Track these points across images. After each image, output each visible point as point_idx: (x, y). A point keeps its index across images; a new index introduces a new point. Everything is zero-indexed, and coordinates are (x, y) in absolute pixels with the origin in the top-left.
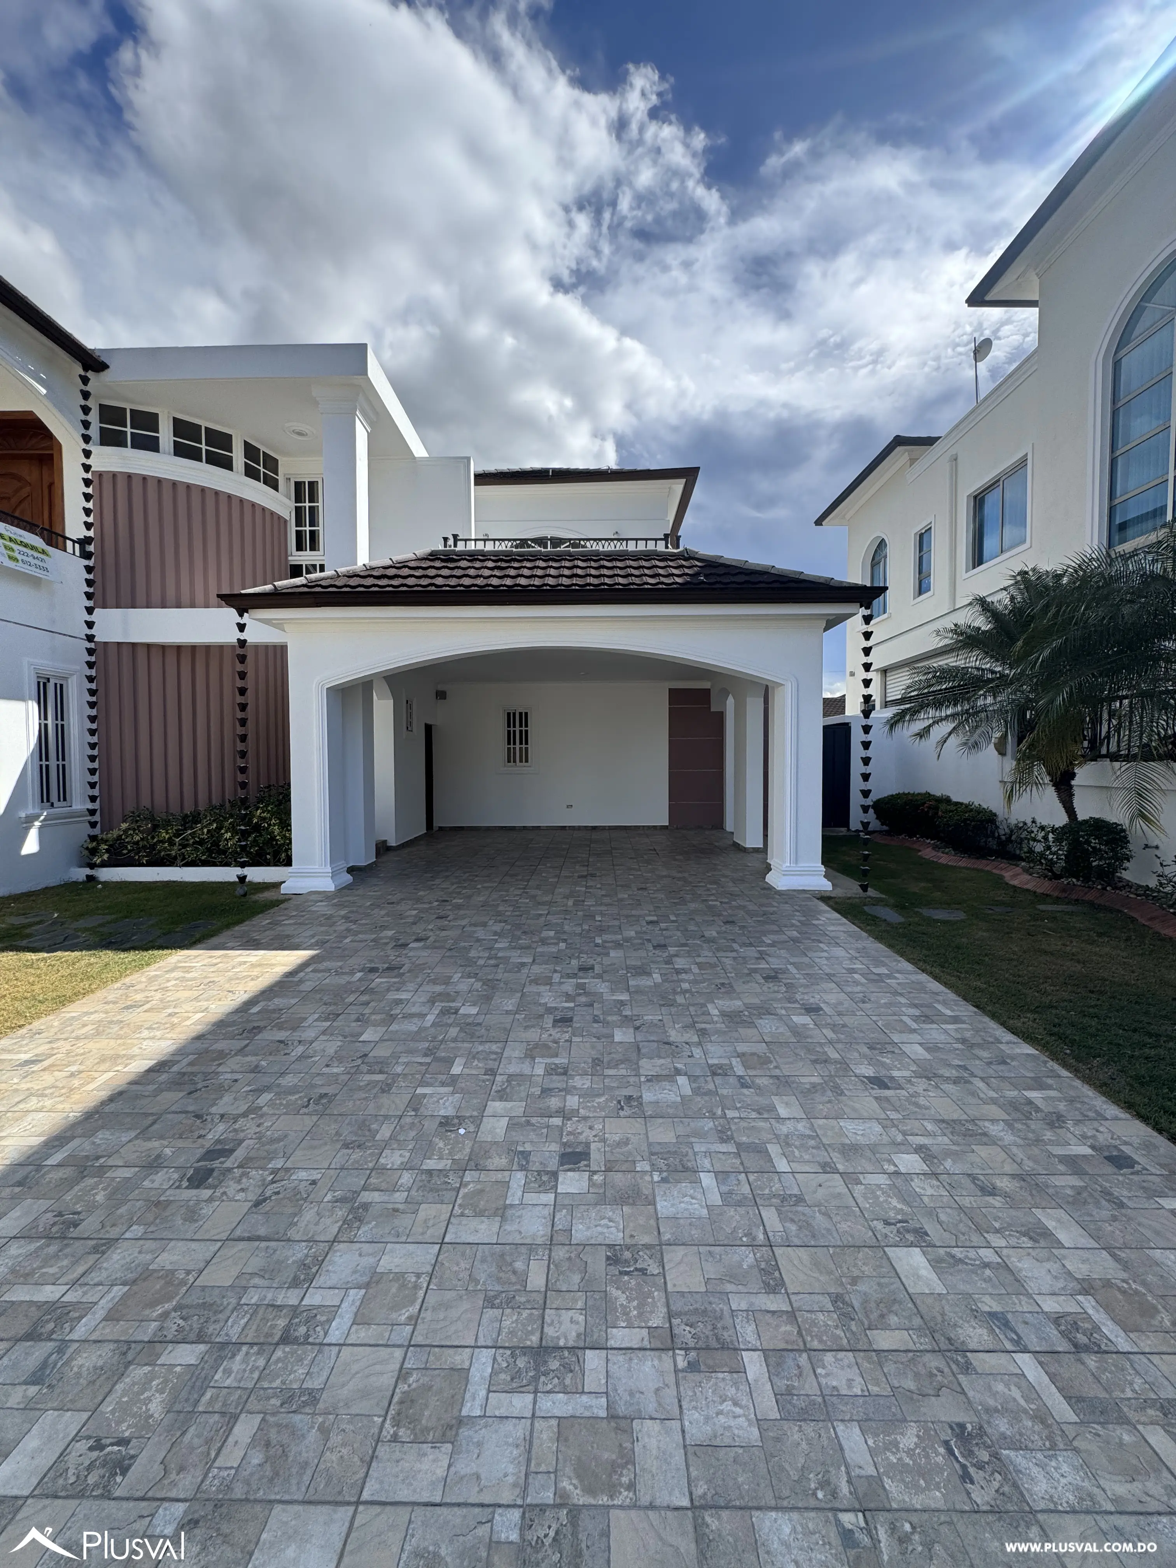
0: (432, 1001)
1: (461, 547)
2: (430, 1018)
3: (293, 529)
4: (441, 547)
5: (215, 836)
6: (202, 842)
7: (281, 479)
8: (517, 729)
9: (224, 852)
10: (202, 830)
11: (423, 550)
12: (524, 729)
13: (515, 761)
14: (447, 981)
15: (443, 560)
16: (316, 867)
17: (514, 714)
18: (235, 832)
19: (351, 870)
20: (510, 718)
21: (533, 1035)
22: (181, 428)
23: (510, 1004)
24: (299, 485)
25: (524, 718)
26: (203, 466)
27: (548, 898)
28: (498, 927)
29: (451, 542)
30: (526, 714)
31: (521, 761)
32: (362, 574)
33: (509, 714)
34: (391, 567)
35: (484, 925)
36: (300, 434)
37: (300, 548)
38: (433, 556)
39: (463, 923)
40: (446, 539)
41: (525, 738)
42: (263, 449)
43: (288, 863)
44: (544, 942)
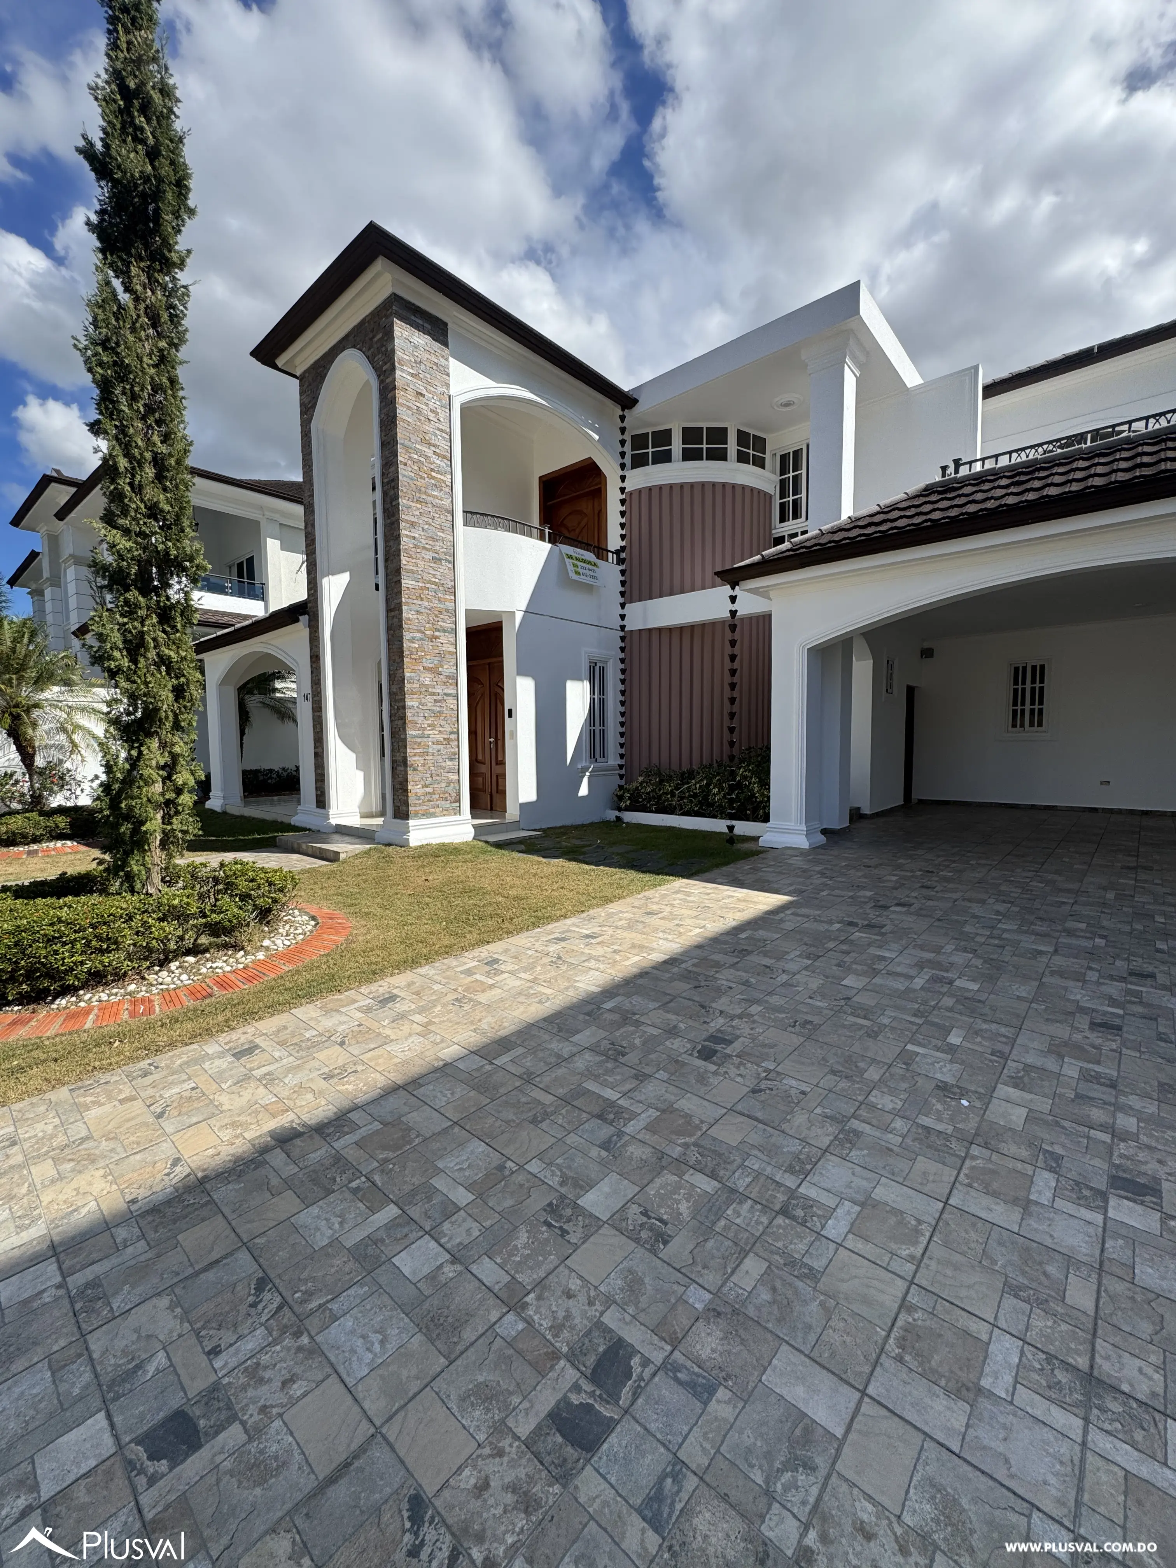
0: (921, 965)
1: (964, 471)
2: (919, 982)
3: (777, 501)
4: (938, 478)
5: (706, 790)
6: (695, 795)
7: (768, 457)
8: (1028, 686)
9: (711, 805)
10: (695, 785)
11: (916, 486)
12: (1037, 685)
13: (1022, 725)
14: (938, 950)
15: (939, 493)
16: (791, 825)
17: (1025, 669)
18: (721, 789)
19: (824, 832)
20: (1018, 674)
24: (784, 458)
25: (1039, 672)
26: (705, 463)
27: (1074, 886)
28: (1002, 907)
29: (951, 470)
30: (1042, 667)
31: (1032, 724)
32: (847, 527)
33: (1016, 670)
34: (879, 513)
35: (983, 902)
36: (787, 405)
37: (783, 519)
38: (929, 490)
39: (955, 896)
40: (944, 469)
41: (1039, 696)
42: (752, 432)
43: (766, 819)
44: (1070, 933)
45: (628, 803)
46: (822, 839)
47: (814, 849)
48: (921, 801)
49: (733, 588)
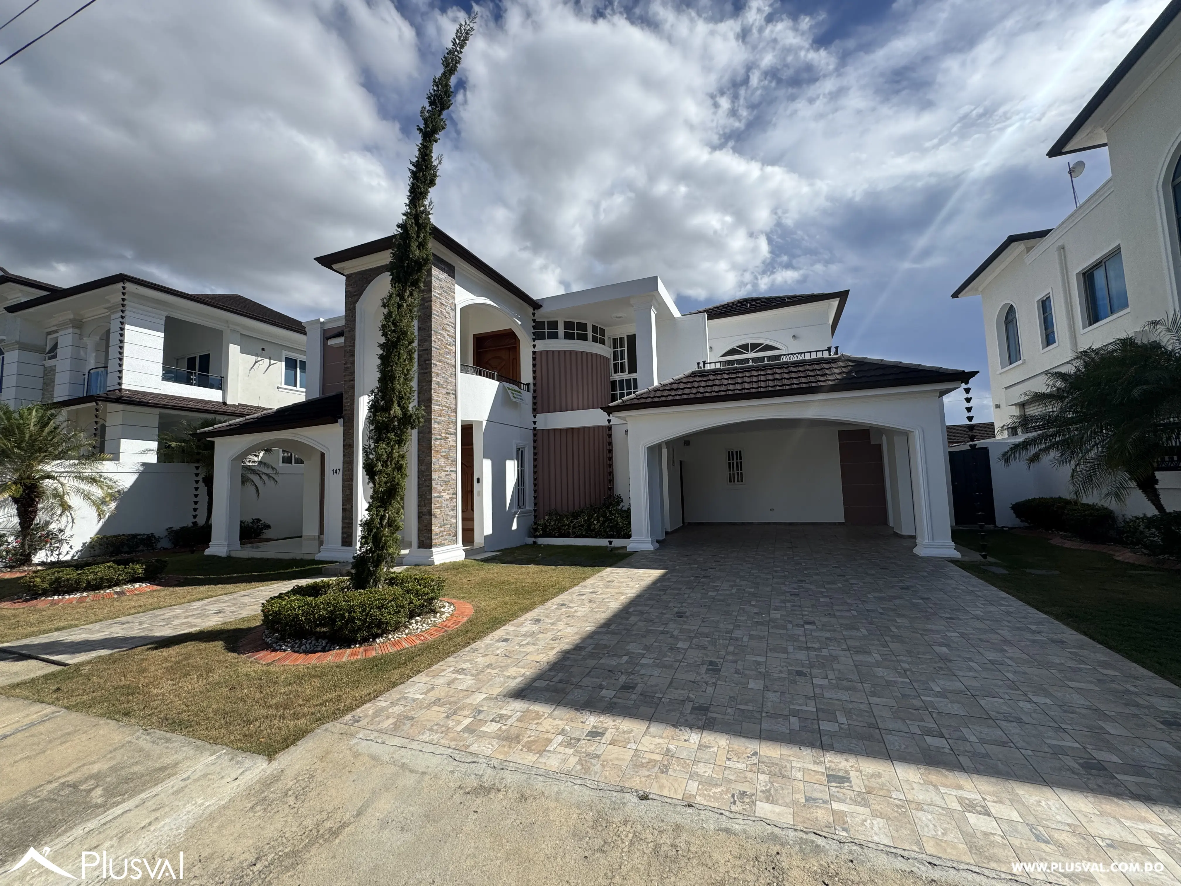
0: (732, 586)
1: (708, 367)
2: (734, 591)
3: (612, 362)
4: (696, 369)
5: (589, 523)
6: (582, 526)
7: (606, 338)
8: (735, 461)
9: (593, 530)
10: (582, 520)
11: (688, 372)
12: (739, 461)
13: (734, 481)
14: (734, 581)
15: (699, 376)
16: (643, 538)
17: (732, 452)
18: (598, 521)
19: (658, 541)
20: (730, 455)
21: (783, 598)
22: (568, 325)
23: (769, 589)
24: (615, 340)
25: (739, 454)
26: (576, 341)
27: (772, 556)
28: (750, 566)
29: (702, 365)
30: (740, 452)
31: (738, 481)
32: (661, 389)
33: (729, 452)
34: (674, 383)
35: (741, 564)
36: (620, 317)
37: (615, 372)
38: (694, 374)
39: (731, 563)
40: (698, 364)
41: (740, 466)
42: (599, 326)
43: (629, 537)
44: (776, 571)
45: (541, 532)
46: (657, 545)
47: (656, 550)
48: (689, 523)
49: (609, 416)
